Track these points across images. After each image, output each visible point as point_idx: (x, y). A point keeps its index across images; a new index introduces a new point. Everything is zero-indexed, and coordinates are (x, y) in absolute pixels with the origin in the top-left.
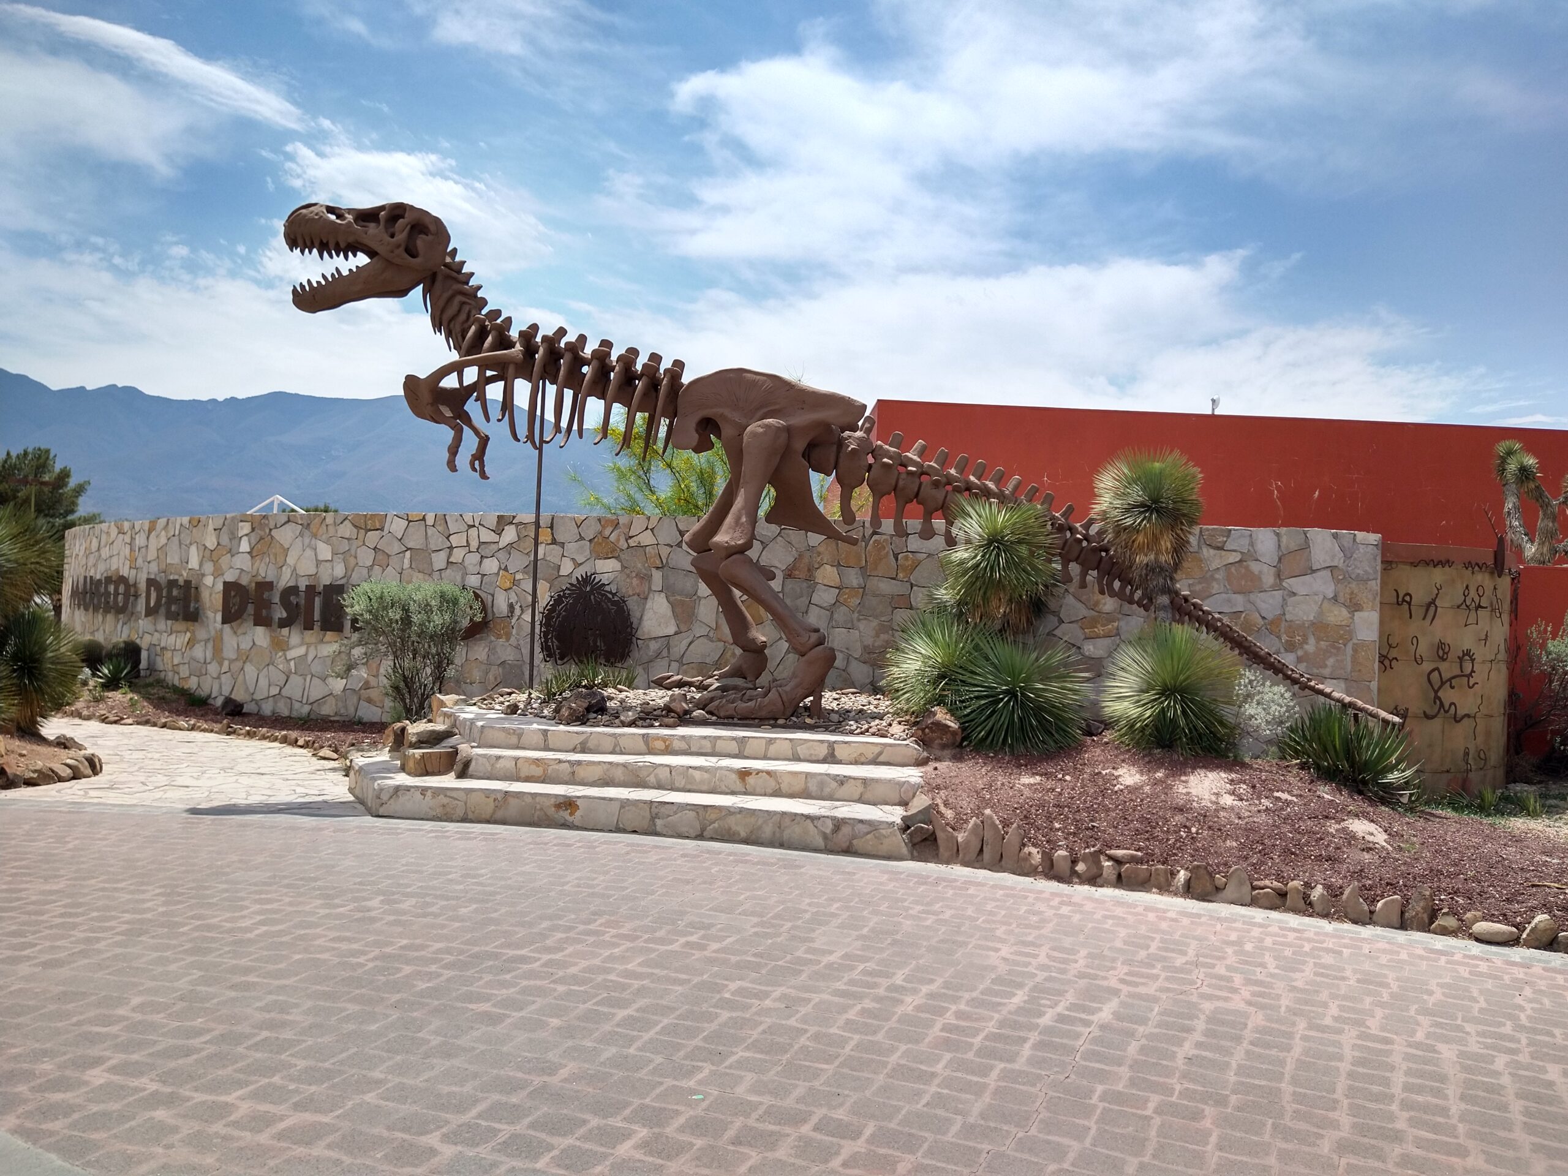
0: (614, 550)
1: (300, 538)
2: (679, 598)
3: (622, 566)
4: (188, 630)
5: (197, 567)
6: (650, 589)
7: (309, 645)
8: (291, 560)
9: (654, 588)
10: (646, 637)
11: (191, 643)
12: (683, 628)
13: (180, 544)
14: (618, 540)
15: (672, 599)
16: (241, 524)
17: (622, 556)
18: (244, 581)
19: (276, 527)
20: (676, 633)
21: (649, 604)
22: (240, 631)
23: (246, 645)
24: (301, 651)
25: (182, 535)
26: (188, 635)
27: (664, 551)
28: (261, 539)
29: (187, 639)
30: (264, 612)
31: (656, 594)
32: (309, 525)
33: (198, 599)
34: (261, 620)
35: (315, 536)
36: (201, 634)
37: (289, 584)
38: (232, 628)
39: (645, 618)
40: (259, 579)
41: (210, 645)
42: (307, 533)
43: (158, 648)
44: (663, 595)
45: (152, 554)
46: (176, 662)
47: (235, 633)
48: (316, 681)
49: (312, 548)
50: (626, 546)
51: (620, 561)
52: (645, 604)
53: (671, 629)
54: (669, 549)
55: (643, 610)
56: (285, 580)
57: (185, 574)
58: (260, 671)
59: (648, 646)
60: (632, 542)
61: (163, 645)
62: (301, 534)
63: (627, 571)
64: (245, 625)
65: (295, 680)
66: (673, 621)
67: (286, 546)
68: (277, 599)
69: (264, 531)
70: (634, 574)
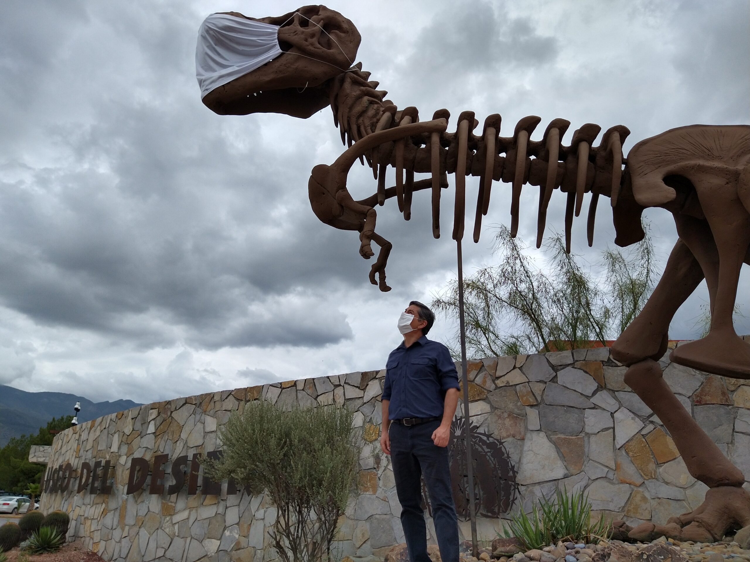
0: (481, 393)
1: (193, 416)
2: (563, 436)
3: (492, 407)
4: (104, 502)
5: (116, 450)
6: (526, 428)
7: (191, 509)
8: (184, 436)
9: (531, 427)
10: (528, 482)
11: (104, 513)
12: (573, 470)
13: (108, 433)
14: (484, 382)
15: (554, 437)
16: (151, 411)
17: (491, 398)
18: (148, 457)
19: (176, 410)
20: (566, 477)
21: (528, 444)
22: (139, 501)
23: (143, 511)
24: (184, 515)
25: (110, 427)
26: (104, 505)
27: (537, 388)
28: (164, 420)
29: (102, 510)
30: (159, 482)
31: (535, 435)
32: (201, 403)
33: (113, 476)
34: (156, 490)
35: (205, 412)
36: (113, 504)
37: (181, 455)
38: (134, 497)
39: (524, 461)
40: (159, 453)
41: (117, 514)
42: (199, 410)
43: (83, 518)
44: (542, 434)
45: (89, 446)
46: (92, 530)
47: (136, 501)
48: (195, 543)
49: (201, 422)
50: (493, 386)
51: (489, 403)
52: (522, 446)
53: (559, 472)
54: (542, 386)
55: (521, 452)
56: (178, 452)
57: (108, 457)
58: (151, 534)
59: (532, 493)
60: (499, 382)
61: (86, 515)
62: (194, 413)
63: (498, 412)
64: (144, 494)
65: (178, 542)
66: (560, 463)
67: (182, 424)
68: (169, 470)
69: (167, 414)
70: (506, 415)
